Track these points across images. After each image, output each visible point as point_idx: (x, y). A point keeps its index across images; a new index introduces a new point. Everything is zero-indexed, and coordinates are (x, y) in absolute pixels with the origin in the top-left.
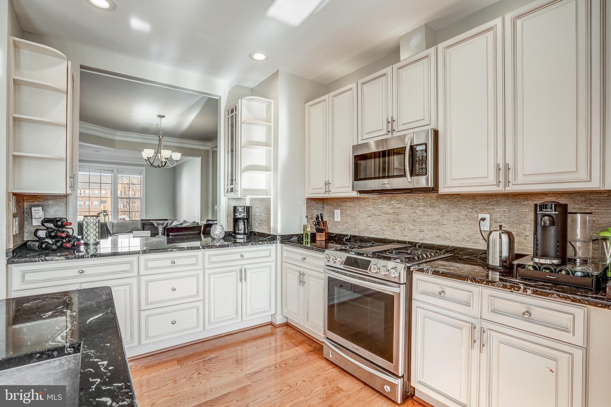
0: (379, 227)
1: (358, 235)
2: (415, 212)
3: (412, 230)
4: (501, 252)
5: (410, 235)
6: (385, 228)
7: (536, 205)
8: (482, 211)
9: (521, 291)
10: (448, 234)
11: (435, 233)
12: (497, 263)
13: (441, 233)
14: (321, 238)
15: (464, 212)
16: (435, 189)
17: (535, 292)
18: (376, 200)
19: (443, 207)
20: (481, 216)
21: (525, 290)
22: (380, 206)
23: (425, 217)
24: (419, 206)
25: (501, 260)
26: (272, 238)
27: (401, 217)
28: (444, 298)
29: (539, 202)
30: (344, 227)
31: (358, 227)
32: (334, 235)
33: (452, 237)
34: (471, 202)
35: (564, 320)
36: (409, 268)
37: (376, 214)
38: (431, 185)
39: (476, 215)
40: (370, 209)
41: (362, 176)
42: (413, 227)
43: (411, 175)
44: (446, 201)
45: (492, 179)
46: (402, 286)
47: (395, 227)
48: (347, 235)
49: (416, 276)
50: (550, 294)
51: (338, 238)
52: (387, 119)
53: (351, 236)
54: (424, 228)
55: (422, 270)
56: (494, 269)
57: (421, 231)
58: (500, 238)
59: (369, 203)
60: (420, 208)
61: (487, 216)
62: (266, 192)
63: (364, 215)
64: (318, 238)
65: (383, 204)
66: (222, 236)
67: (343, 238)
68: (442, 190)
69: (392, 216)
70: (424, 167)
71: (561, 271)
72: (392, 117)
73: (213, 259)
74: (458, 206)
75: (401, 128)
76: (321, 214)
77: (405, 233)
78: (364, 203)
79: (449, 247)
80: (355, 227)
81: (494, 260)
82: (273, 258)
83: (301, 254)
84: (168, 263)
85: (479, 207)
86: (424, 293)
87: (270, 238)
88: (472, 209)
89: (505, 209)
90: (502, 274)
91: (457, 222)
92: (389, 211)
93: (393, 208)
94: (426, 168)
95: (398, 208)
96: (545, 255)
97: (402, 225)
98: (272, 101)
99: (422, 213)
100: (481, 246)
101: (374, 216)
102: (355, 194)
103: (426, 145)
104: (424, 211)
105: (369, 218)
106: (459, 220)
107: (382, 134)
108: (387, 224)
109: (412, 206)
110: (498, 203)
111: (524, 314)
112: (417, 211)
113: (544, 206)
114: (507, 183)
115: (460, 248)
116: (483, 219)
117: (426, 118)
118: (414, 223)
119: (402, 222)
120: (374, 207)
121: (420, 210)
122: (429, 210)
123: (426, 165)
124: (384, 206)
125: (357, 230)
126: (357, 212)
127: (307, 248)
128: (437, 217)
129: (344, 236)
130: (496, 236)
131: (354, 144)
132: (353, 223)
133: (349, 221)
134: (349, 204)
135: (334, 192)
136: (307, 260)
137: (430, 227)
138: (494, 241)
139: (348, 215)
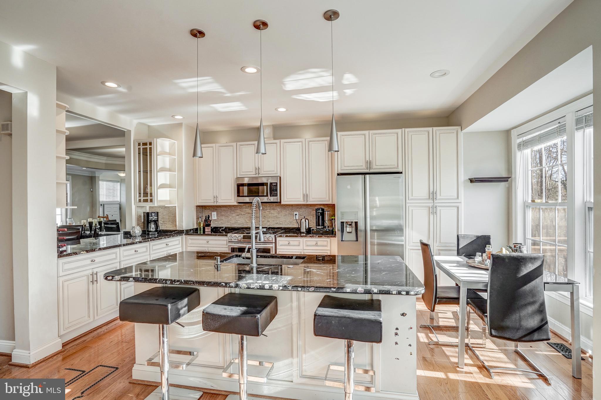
1: (230, 226)
2: (265, 213)
4: (306, 226)
6: (248, 221)
7: (316, 209)
8: (295, 211)
9: (315, 237)
10: (281, 222)
12: (304, 231)
13: (278, 222)
14: (208, 230)
15: (288, 212)
16: (280, 202)
17: (318, 237)
18: (242, 206)
20: (295, 213)
23: (270, 215)
24: (267, 210)
25: (306, 229)
26: (180, 232)
28: (290, 245)
29: (316, 208)
30: (220, 223)
31: (230, 222)
32: (213, 228)
33: (283, 223)
34: (291, 207)
35: (325, 243)
36: (275, 236)
38: (279, 201)
39: (293, 213)
41: (241, 195)
42: (264, 219)
43: (270, 196)
44: (280, 207)
45: (302, 199)
46: (274, 243)
48: (223, 227)
49: (278, 239)
50: (322, 236)
51: (216, 229)
52: (256, 167)
53: (225, 227)
54: (269, 220)
55: (281, 236)
56: (303, 233)
57: (268, 221)
58: (305, 221)
60: (268, 210)
62: (170, 202)
63: (234, 215)
64: (206, 230)
65: (246, 208)
66: (140, 234)
67: (220, 229)
68: (283, 203)
70: (276, 193)
71: (323, 230)
72: (259, 167)
73: (155, 248)
74: (285, 209)
75: (262, 172)
76: (209, 215)
78: (234, 208)
79: (282, 228)
80: (228, 222)
82: (180, 245)
83: (205, 240)
84: (133, 252)
85: (294, 209)
86: (281, 245)
87: (176, 233)
88: (291, 210)
89: (304, 210)
90: (306, 234)
91: (285, 216)
94: (277, 194)
96: (319, 225)
98: (176, 142)
100: (296, 226)
101: (241, 215)
102: (236, 204)
103: (277, 183)
104: (269, 212)
105: (237, 216)
106: (286, 215)
107: (253, 174)
108: (249, 219)
110: (301, 208)
111: (316, 244)
112: (266, 212)
113: (318, 209)
114: (307, 201)
115: (287, 228)
116: (296, 215)
117: (275, 170)
120: (240, 210)
121: (267, 211)
122: (272, 211)
123: (277, 192)
124: (247, 210)
125: (229, 224)
126: (229, 213)
127: (211, 235)
128: (276, 214)
129: (221, 228)
130: (303, 220)
131: (236, 177)
132: (226, 220)
133: (223, 219)
134: (223, 209)
135: (221, 202)
136: (210, 242)
137: (273, 219)
138: (303, 223)
139: (222, 215)
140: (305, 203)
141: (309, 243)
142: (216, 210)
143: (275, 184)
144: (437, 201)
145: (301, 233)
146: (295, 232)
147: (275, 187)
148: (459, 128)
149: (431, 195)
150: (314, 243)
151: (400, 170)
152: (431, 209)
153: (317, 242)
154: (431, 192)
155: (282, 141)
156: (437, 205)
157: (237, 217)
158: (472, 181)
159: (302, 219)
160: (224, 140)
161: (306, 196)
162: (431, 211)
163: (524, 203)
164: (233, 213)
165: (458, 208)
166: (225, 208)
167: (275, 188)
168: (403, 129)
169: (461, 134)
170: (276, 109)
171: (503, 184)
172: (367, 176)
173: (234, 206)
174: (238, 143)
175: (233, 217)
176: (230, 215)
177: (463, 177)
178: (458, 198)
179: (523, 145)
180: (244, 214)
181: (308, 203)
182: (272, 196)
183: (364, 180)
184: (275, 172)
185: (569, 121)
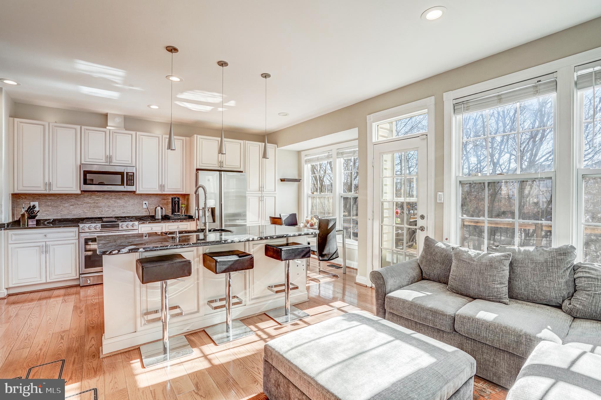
0: (81, 211)
1: (61, 218)
2: (110, 202)
3: (108, 211)
4: (162, 214)
6: (86, 211)
8: (144, 200)
10: (129, 211)
11: (122, 211)
12: (160, 217)
13: (125, 211)
14: (33, 223)
15: (136, 201)
17: (180, 221)
19: (126, 199)
20: (145, 202)
21: (178, 221)
22: (82, 199)
23: (116, 204)
24: (112, 199)
25: (162, 216)
27: (99, 205)
29: (173, 197)
33: (131, 212)
34: (140, 197)
35: (186, 226)
36: (138, 223)
37: (79, 203)
38: (134, 190)
39: (142, 202)
40: (72, 201)
42: (108, 209)
44: (128, 196)
45: (156, 189)
46: (137, 230)
47: (94, 210)
48: (49, 220)
49: (140, 226)
50: (183, 221)
52: (107, 156)
53: (53, 219)
54: (115, 209)
55: (144, 223)
56: (158, 219)
57: (113, 211)
58: (162, 209)
59: (72, 197)
61: (147, 202)
63: (66, 205)
64: (30, 223)
68: (137, 192)
69: (93, 204)
72: (110, 156)
74: (133, 198)
75: (115, 161)
77: (102, 213)
79: (130, 216)
81: (159, 216)
85: (143, 198)
88: (139, 199)
89: (154, 199)
90: (163, 220)
91: (133, 206)
92: (90, 201)
93: (93, 200)
94: (133, 183)
95: (97, 200)
96: (175, 212)
97: (101, 209)
99: (114, 202)
100: (145, 214)
101: (77, 205)
102: (77, 192)
106: (134, 204)
107: (102, 162)
108: (88, 209)
109: (107, 198)
110: (151, 197)
111: (178, 228)
113: (175, 198)
114: (163, 191)
115: (135, 216)
118: (108, 207)
120: (76, 200)
122: (118, 201)
123: (133, 181)
124: (85, 199)
125: (59, 215)
126: (59, 203)
127: (32, 228)
128: (123, 204)
130: (159, 208)
131: (79, 163)
132: (54, 210)
133: (50, 210)
134: (49, 198)
135: (55, 190)
136: (49, 236)
137: (119, 209)
138: (158, 210)
139: (48, 206)
140: (161, 193)
141: (170, 228)
142: (37, 199)
143: (132, 174)
144: (264, 193)
145: (156, 219)
147: (132, 176)
148: (276, 146)
149: (260, 188)
150: (176, 227)
151: (242, 170)
152: (260, 198)
153: (179, 225)
154: (261, 186)
155: (138, 133)
156: (264, 195)
157: (72, 207)
158: (282, 180)
159: (156, 208)
161: (162, 187)
162: (260, 200)
163: (308, 194)
164: (65, 203)
165: (275, 197)
166: (53, 198)
167: (132, 178)
168: (244, 141)
169: (277, 149)
171: (296, 183)
172: (222, 172)
174: (83, 127)
175: (64, 207)
176: (60, 205)
177: (278, 178)
178: (275, 191)
179: (307, 161)
180: (81, 203)
181: (163, 193)
182: (128, 185)
183: (221, 176)
184: (130, 162)
185: (334, 153)
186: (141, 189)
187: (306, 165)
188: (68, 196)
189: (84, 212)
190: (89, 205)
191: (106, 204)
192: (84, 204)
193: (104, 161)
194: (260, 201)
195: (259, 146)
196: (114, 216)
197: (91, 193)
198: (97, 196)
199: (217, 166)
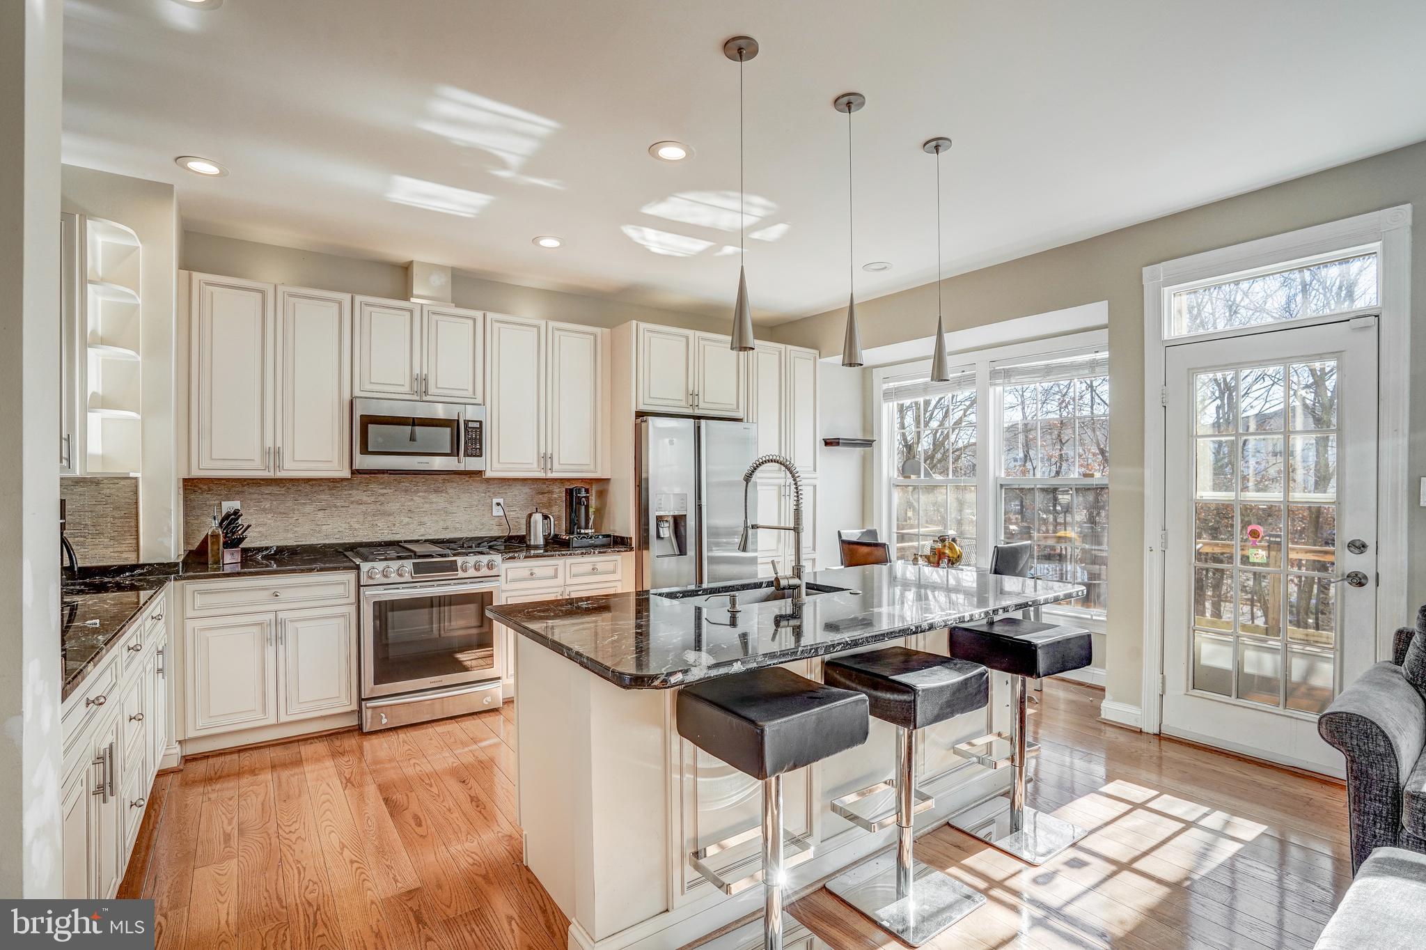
0: (344, 525)
1: (295, 544)
2: (412, 499)
3: (408, 524)
5: (403, 531)
6: (357, 526)
7: (566, 490)
8: (495, 495)
10: (457, 525)
11: (442, 524)
12: (541, 541)
13: (449, 523)
15: (476, 497)
16: (483, 472)
17: (600, 553)
19: (450, 491)
20: (495, 501)
21: (594, 553)
22: (346, 493)
23: (428, 505)
25: (546, 538)
26: (161, 572)
27: (387, 508)
28: (533, 579)
29: (568, 487)
31: (296, 529)
34: (484, 486)
35: (611, 566)
37: (338, 504)
38: (484, 468)
39: (489, 501)
40: (323, 497)
42: (407, 519)
44: (455, 485)
45: (536, 465)
47: (375, 523)
48: (267, 548)
49: (505, 566)
50: (606, 551)
52: (416, 375)
53: (277, 547)
54: (426, 519)
55: (512, 558)
56: (536, 547)
57: (421, 524)
59: (321, 488)
60: (421, 494)
61: (504, 500)
63: (308, 509)
68: (487, 474)
69: (373, 506)
70: (480, 448)
72: (424, 375)
74: (469, 491)
75: (435, 392)
77: (395, 529)
79: (462, 539)
80: (288, 531)
81: (538, 538)
83: (263, 589)
85: (492, 491)
86: (512, 581)
88: (485, 493)
89: (516, 493)
90: (549, 549)
91: (469, 509)
92: (365, 499)
95: (383, 495)
97: (391, 518)
99: (423, 501)
100: (496, 533)
101: (334, 509)
102: (344, 474)
104: (424, 498)
106: (471, 506)
107: (401, 391)
108: (361, 520)
109: (406, 491)
112: (415, 498)
114: (549, 470)
115: (474, 538)
116: (498, 504)
117: (470, 389)
118: (410, 515)
119: (389, 515)
121: (419, 496)
122: (434, 497)
124: (354, 492)
126: (289, 504)
127: (245, 574)
128: (442, 505)
129: (259, 550)
130: (538, 517)
131: (347, 397)
132: (279, 523)
133: (269, 521)
134: (267, 490)
135: (291, 468)
136: (284, 595)
137: (435, 518)
138: (535, 521)
139: (264, 510)
140: (541, 475)
141: (575, 570)
142: (239, 493)
143: (477, 425)
145: (529, 547)
146: (515, 544)
147: (476, 431)
148: (817, 352)
150: (589, 567)
151: (740, 415)
152: (783, 488)
153: (594, 563)
155: (490, 315)
157: (321, 514)
158: (828, 443)
159: (530, 516)
160: (272, 275)
161: (546, 459)
162: (783, 493)
163: (890, 479)
164: (304, 503)
166: (275, 489)
167: (476, 436)
169: (819, 361)
170: (535, 240)
171: (859, 450)
172: (703, 422)
173: (310, 483)
174: (358, 298)
175: (304, 515)
176: (294, 509)
177: (820, 438)
178: (815, 470)
179: (888, 395)
180: (343, 504)
181: (550, 475)
182: (468, 456)
183: (698, 430)
184: (470, 393)
185: (982, 372)
186: (495, 465)
187: (886, 404)
188: (312, 485)
189: (351, 528)
190: (363, 507)
191: (403, 506)
192: (351, 506)
193: (407, 389)
194: (783, 498)
195: (778, 353)
196: (423, 538)
197: (368, 476)
198: (382, 484)
199: (683, 403)
